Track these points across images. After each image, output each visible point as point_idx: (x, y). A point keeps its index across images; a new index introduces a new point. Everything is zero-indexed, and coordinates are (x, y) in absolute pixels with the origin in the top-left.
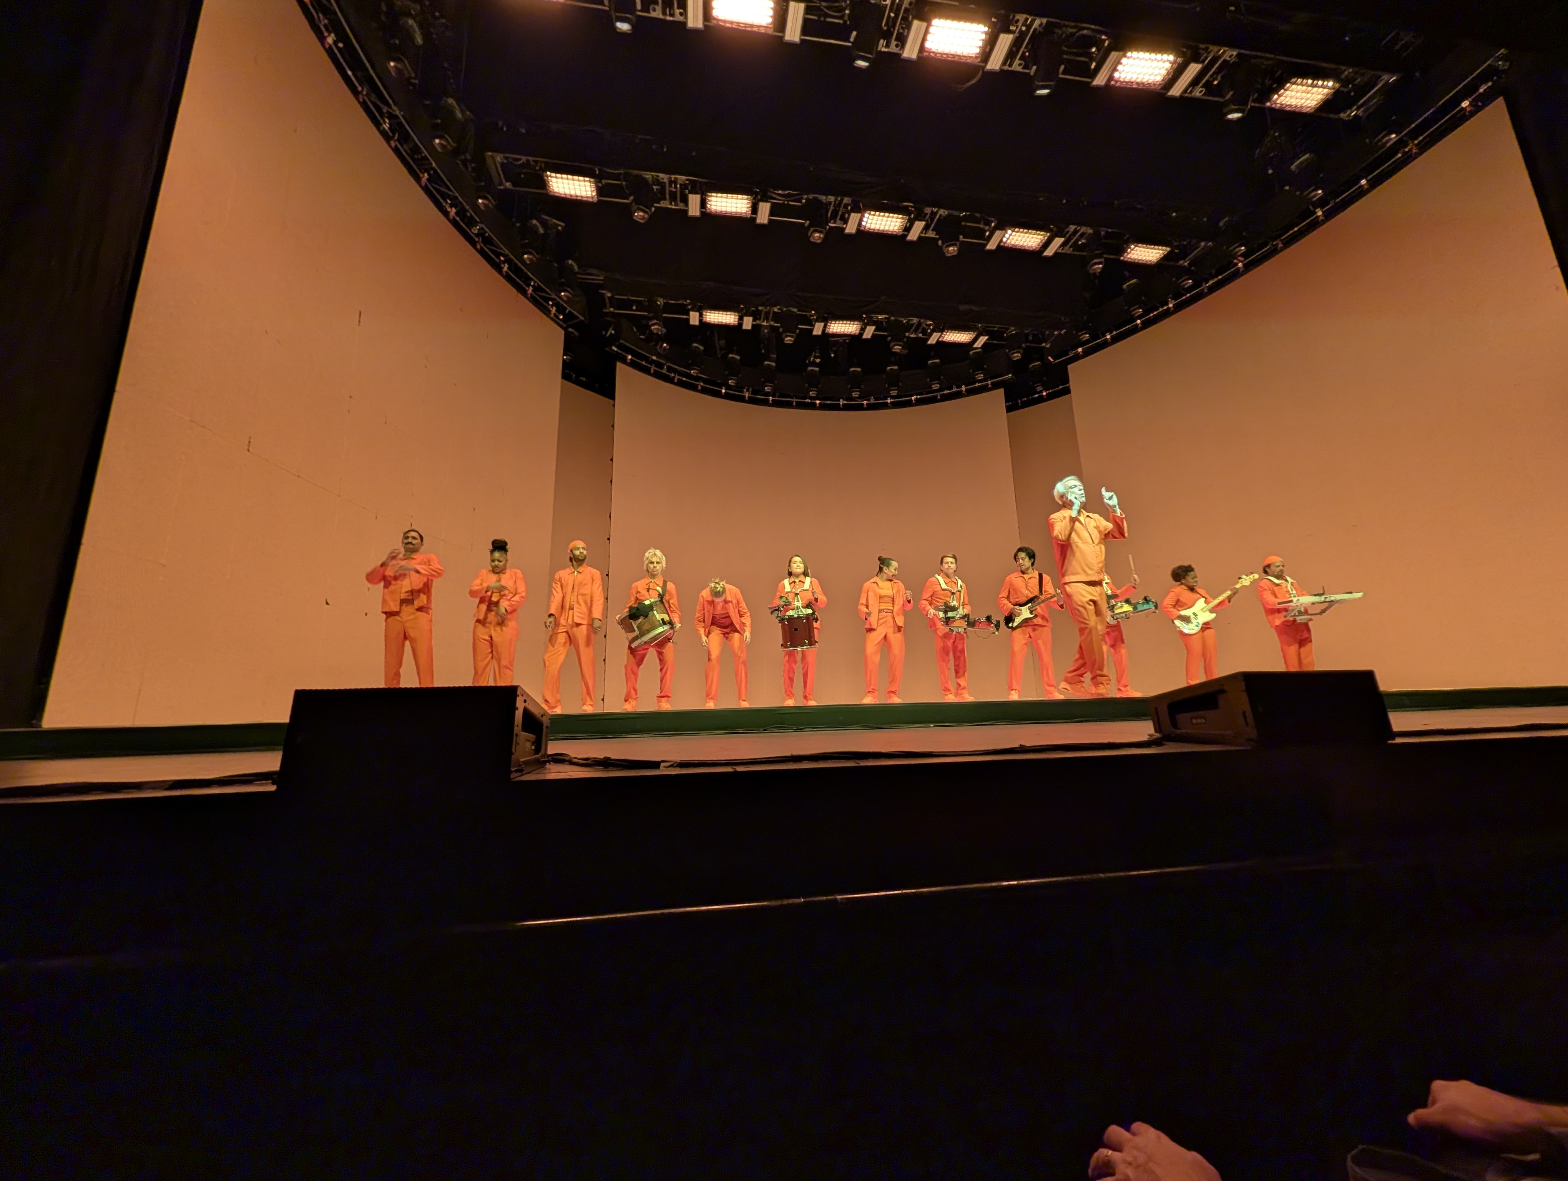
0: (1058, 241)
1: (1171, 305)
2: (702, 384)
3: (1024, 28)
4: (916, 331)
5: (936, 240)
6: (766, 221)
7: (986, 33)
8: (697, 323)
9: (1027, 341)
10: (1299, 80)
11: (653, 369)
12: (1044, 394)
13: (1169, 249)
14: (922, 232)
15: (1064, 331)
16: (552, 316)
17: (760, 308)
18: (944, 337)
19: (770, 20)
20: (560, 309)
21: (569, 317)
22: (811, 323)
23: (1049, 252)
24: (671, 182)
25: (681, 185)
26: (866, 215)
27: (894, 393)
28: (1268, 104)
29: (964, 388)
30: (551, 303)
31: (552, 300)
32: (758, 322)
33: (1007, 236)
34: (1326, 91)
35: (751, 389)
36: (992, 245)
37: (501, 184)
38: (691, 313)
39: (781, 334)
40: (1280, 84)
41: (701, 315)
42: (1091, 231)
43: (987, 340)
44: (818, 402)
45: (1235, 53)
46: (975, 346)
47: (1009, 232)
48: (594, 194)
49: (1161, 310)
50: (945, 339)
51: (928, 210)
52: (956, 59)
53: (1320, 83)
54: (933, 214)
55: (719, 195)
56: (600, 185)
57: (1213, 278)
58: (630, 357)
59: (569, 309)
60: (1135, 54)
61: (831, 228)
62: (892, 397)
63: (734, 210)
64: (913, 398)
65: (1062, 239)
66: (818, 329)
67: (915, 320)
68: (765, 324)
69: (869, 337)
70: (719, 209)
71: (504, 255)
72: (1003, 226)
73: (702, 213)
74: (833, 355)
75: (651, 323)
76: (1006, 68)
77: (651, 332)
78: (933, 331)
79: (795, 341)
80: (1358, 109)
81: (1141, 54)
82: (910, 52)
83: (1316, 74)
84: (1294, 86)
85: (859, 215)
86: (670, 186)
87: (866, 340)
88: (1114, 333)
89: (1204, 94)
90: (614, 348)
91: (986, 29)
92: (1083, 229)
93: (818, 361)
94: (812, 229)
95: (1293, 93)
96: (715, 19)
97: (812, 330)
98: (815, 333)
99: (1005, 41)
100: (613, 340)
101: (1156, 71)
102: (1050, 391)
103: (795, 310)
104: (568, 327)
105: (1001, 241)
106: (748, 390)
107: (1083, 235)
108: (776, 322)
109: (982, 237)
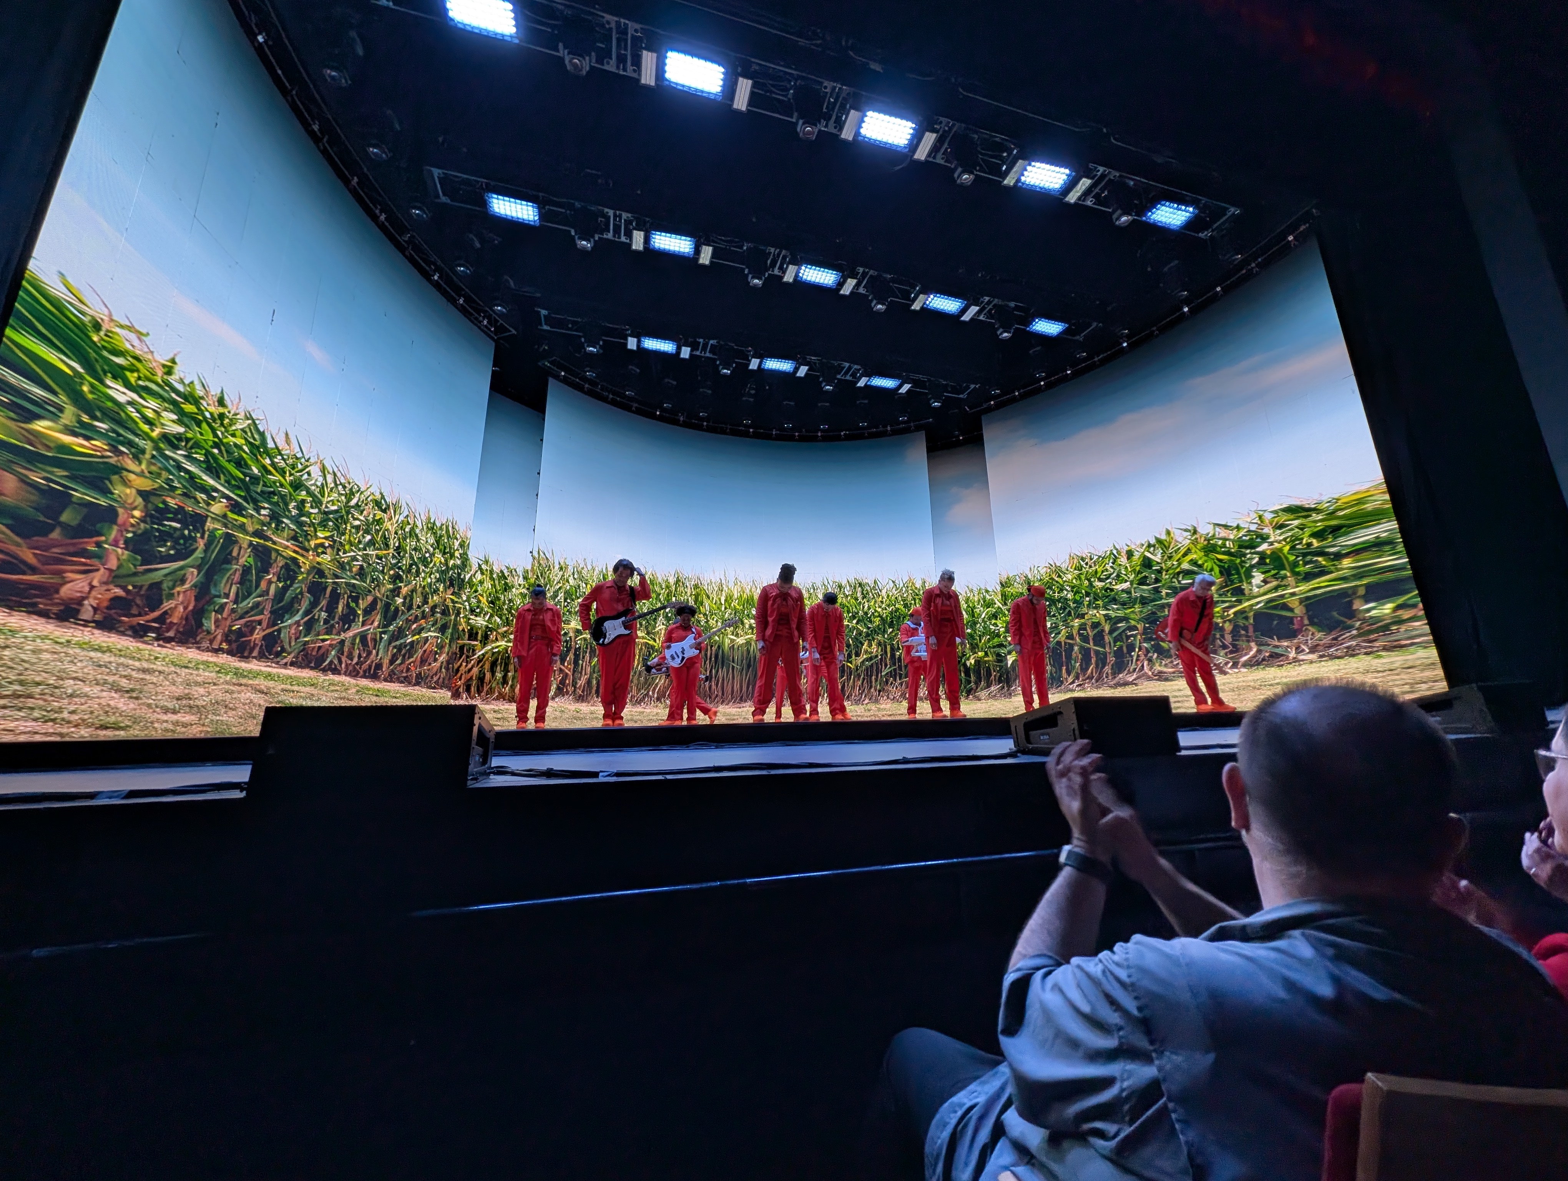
0: (974, 309)
1: (1069, 372)
2: (637, 405)
3: (947, 128)
4: (846, 373)
5: (867, 297)
6: (707, 262)
7: (914, 129)
8: (635, 348)
9: (948, 392)
10: (1167, 203)
11: (587, 388)
12: (961, 438)
13: (1067, 325)
14: (854, 288)
15: (978, 384)
16: (483, 328)
17: (698, 340)
18: (871, 382)
19: (719, 89)
20: (492, 322)
21: (500, 329)
22: (747, 359)
23: (966, 317)
24: (615, 216)
25: (625, 220)
26: (803, 268)
27: (824, 427)
28: (1144, 218)
29: (889, 428)
30: (482, 315)
31: (484, 312)
32: (695, 352)
33: (930, 299)
34: (1188, 214)
35: (686, 414)
36: (916, 306)
37: (438, 197)
38: (630, 339)
39: (718, 366)
40: (1153, 202)
41: (639, 342)
42: (1003, 304)
43: (911, 387)
44: (751, 431)
45: (1118, 174)
46: (900, 392)
47: (932, 296)
48: (536, 218)
49: (1061, 375)
50: (872, 384)
51: (861, 270)
52: (887, 146)
53: (1183, 207)
55: (663, 234)
56: (544, 211)
57: (1103, 353)
58: (563, 373)
59: (501, 322)
60: (1038, 164)
61: (770, 275)
62: (822, 431)
63: (677, 249)
64: (842, 433)
65: (978, 308)
66: (754, 364)
67: (847, 365)
68: (702, 355)
69: (803, 375)
70: (662, 246)
71: (434, 264)
72: (926, 291)
73: (645, 248)
74: (767, 389)
75: (586, 344)
76: (931, 159)
77: (586, 353)
78: (862, 375)
79: (730, 374)
80: (1213, 231)
81: (1043, 165)
82: (847, 134)
83: (1179, 200)
84: (1163, 208)
85: (796, 267)
86: (615, 220)
87: (800, 378)
88: (1022, 391)
89: (1094, 204)
90: (547, 363)
91: (914, 126)
92: (996, 301)
93: (753, 392)
94: (751, 275)
95: (1163, 213)
96: (667, 80)
97: (749, 364)
98: (751, 367)
99: (930, 138)
100: (546, 355)
101: (1055, 180)
102: (966, 436)
103: (732, 345)
104: (499, 339)
105: (925, 303)
106: (683, 415)
107: (995, 306)
108: (714, 354)
109: (908, 298)
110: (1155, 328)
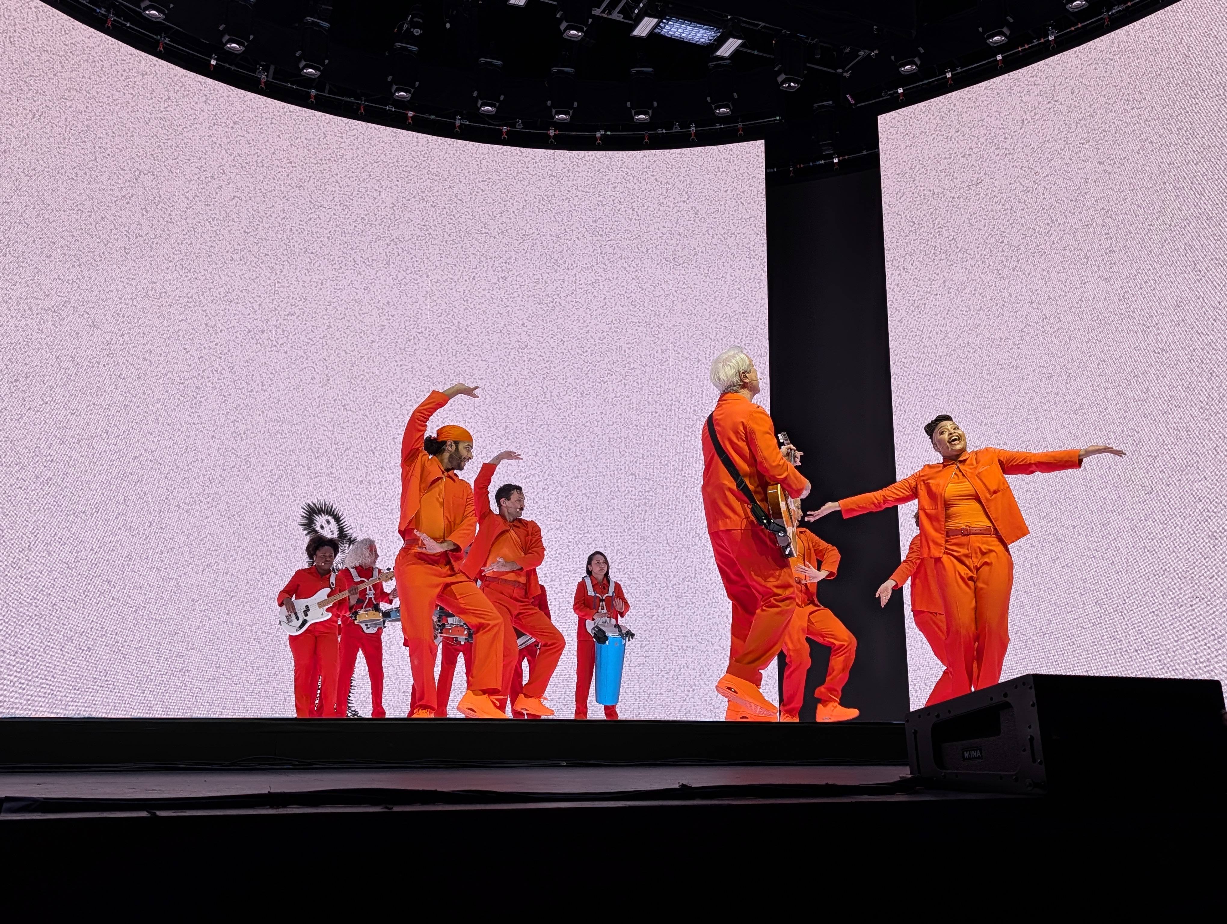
1: (1051, 38)
2: (167, 41)
4: (612, 8)
12: (836, 160)
15: (876, 52)
18: (664, 28)
27: (560, 116)
29: (693, 129)
35: (272, 68)
43: (741, 45)
44: (411, 114)
46: (719, 53)
49: (1035, 42)
50: (664, 32)
57: (1119, 4)
62: (558, 126)
64: (598, 134)
74: (448, 26)
78: (645, 13)
88: (959, 70)
93: (417, 32)
102: (846, 157)
106: (266, 69)
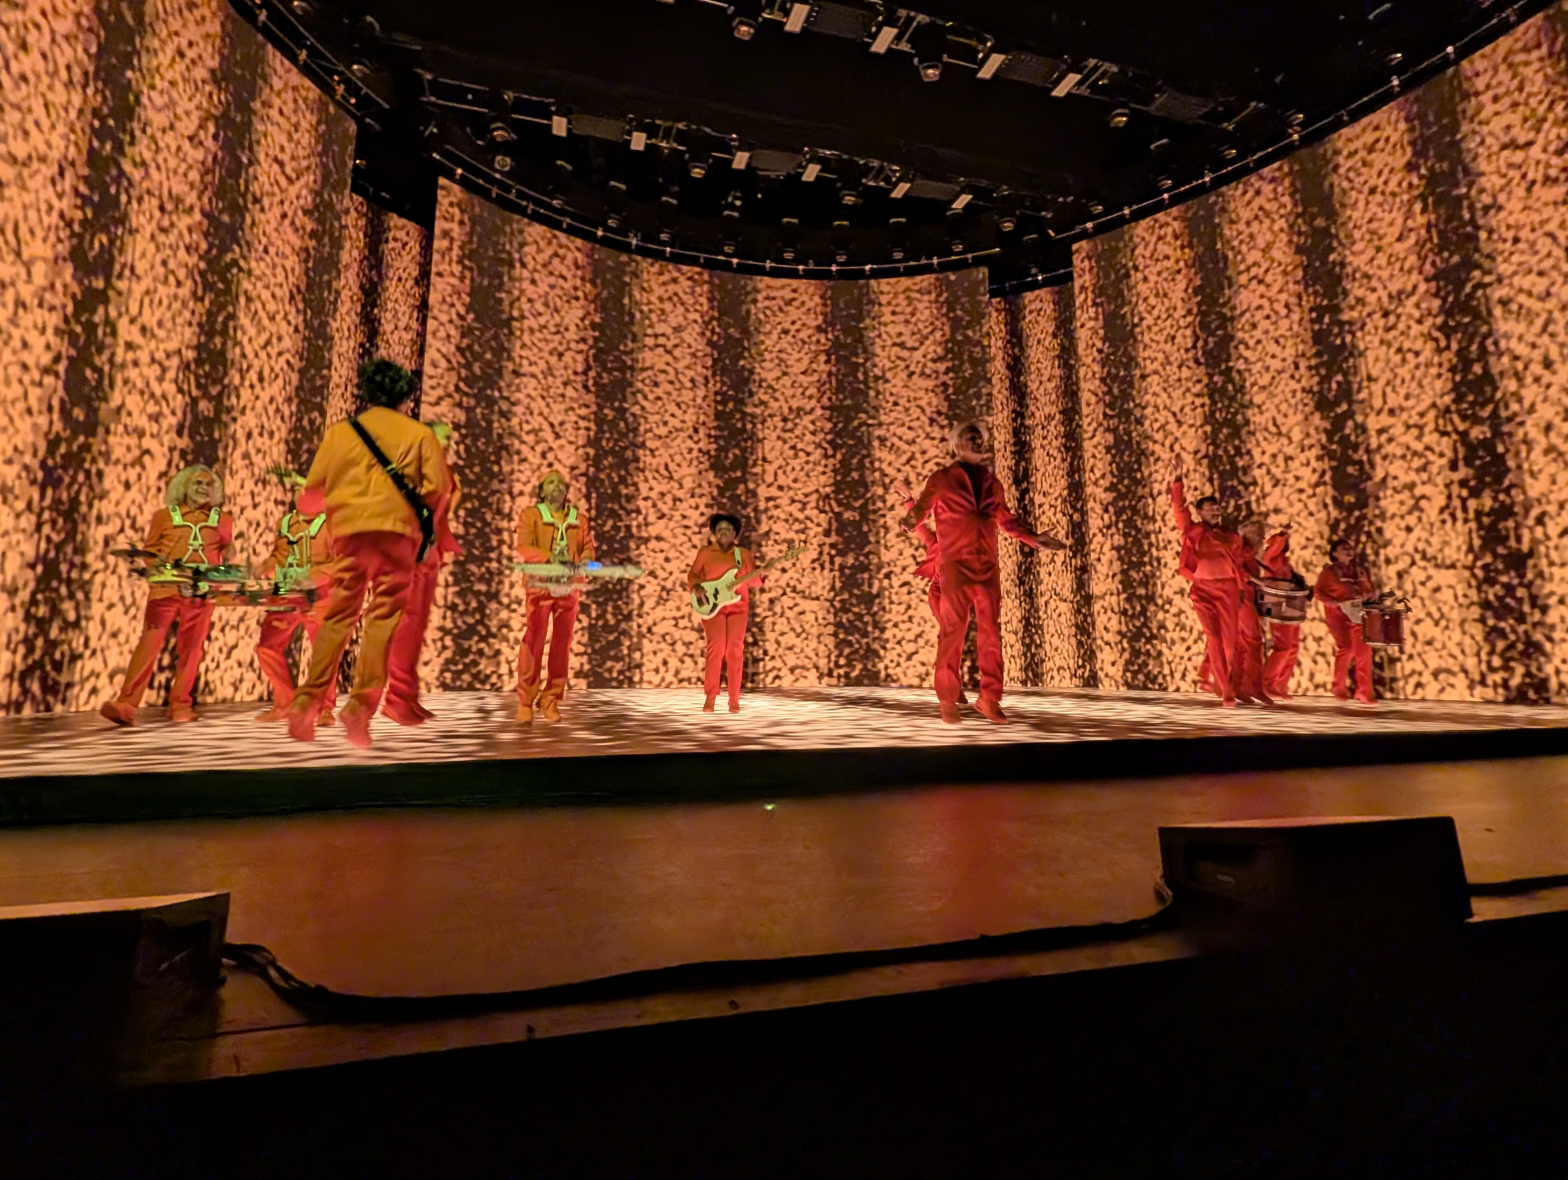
0: (1072, 78)
1: (1207, 180)
2: (566, 220)
4: (876, 178)
5: (911, 56)
8: (563, 133)
9: (1026, 208)
11: (495, 191)
12: (1040, 278)
13: (1211, 105)
14: (892, 42)
15: (1072, 198)
16: (338, 97)
17: (658, 122)
18: (915, 190)
20: (352, 89)
21: (365, 103)
22: (730, 150)
23: (1060, 91)
26: (816, 8)
27: (841, 259)
29: (935, 260)
30: (336, 78)
31: (340, 74)
32: (654, 141)
33: (1006, 62)
35: (640, 234)
36: (985, 73)
38: (556, 118)
39: (686, 163)
41: (570, 122)
42: (1115, 69)
43: (972, 199)
44: (735, 261)
46: (956, 207)
49: (1194, 183)
50: (916, 193)
51: (903, 13)
54: (910, 20)
57: (1262, 149)
58: (460, 171)
59: (365, 90)
61: (765, 19)
62: (839, 264)
64: (867, 268)
65: (1078, 77)
66: (740, 159)
67: (876, 163)
68: (664, 144)
69: (812, 179)
74: (759, 198)
75: (493, 126)
77: (493, 139)
78: (900, 180)
79: (705, 175)
85: (806, 7)
87: (807, 183)
88: (1135, 207)
90: (435, 155)
92: (1106, 66)
93: (738, 203)
94: (737, 20)
97: (731, 161)
98: (735, 166)
100: (435, 142)
102: (1048, 275)
103: (708, 130)
104: (364, 116)
106: (635, 236)
107: (1104, 73)
108: (680, 144)
109: (974, 60)
110: (1343, 112)
